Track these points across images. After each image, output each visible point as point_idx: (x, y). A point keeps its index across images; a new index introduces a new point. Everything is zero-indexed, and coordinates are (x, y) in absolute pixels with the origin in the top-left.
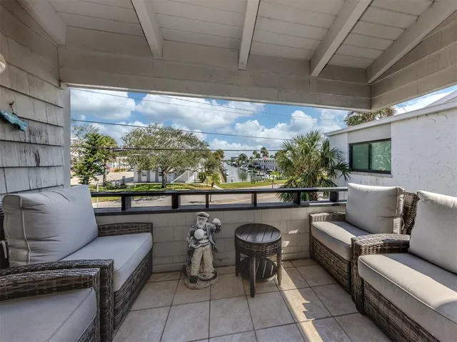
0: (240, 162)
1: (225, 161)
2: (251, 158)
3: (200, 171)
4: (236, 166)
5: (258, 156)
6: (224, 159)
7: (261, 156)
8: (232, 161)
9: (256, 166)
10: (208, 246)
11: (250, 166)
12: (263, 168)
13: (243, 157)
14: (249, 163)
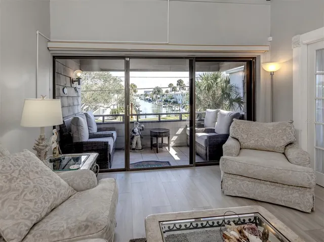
0: (154, 96)
1: (138, 96)
2: (167, 92)
3: (112, 107)
4: (150, 101)
5: (174, 89)
6: (137, 94)
7: (178, 89)
8: (146, 95)
9: (172, 101)
10: (139, 136)
11: (166, 101)
12: (180, 102)
13: (158, 91)
14: (165, 98)
